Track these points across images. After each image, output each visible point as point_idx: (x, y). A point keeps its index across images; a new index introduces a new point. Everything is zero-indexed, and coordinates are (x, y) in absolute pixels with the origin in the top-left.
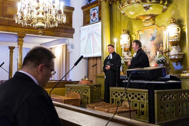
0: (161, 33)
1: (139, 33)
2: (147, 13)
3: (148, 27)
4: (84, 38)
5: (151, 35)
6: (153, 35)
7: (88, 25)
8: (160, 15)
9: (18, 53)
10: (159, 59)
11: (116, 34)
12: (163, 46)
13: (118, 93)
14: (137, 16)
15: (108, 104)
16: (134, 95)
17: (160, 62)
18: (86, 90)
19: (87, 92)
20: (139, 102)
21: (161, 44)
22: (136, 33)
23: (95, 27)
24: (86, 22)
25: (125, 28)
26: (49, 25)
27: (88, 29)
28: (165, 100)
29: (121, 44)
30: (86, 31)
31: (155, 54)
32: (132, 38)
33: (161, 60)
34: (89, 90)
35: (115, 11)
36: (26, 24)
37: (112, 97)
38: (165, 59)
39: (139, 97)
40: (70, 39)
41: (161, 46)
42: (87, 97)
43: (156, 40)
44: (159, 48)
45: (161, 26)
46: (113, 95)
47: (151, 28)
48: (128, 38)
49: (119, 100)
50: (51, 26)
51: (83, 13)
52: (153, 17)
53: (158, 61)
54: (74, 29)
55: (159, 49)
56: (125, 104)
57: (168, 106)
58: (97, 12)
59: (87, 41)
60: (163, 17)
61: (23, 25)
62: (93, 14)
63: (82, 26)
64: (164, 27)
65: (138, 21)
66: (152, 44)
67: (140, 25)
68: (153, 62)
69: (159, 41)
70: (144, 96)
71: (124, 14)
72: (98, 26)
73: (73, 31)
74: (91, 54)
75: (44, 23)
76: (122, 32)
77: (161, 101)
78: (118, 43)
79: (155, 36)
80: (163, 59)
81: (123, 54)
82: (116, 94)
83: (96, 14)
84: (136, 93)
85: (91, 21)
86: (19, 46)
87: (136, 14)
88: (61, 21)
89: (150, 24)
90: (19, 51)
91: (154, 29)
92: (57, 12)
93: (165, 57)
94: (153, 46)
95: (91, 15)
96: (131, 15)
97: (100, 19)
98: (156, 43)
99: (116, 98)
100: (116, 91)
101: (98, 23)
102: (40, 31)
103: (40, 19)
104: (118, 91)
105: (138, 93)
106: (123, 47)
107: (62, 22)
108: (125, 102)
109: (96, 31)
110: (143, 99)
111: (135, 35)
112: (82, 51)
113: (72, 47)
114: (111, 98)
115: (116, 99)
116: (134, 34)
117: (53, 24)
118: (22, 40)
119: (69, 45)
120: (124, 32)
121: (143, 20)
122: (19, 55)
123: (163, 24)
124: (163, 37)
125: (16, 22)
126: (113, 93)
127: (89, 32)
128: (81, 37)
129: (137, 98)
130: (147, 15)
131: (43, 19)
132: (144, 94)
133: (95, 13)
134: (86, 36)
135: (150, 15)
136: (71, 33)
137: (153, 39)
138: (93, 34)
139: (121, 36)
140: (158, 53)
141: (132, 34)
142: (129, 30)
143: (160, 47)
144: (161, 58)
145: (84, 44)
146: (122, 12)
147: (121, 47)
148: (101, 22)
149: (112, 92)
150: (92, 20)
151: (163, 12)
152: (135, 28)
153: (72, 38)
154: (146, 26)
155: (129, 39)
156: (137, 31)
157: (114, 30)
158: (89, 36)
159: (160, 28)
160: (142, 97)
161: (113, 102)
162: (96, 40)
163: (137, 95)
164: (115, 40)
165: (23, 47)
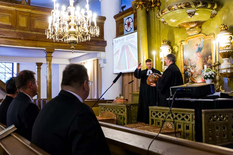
0: (209, 43)
1: (182, 43)
2: (192, 20)
3: (193, 36)
4: (118, 51)
5: (197, 45)
7: (122, 37)
8: (208, 21)
9: (47, 70)
10: (207, 74)
11: (155, 45)
12: (211, 58)
13: (158, 113)
14: (180, 23)
15: (147, 125)
16: (178, 115)
17: (208, 78)
18: (122, 109)
19: (123, 112)
20: (184, 123)
21: (210, 56)
22: (179, 44)
23: (129, 39)
24: (120, 33)
25: (165, 38)
26: (81, 39)
27: (122, 41)
28: (214, 121)
29: (160, 57)
30: (119, 43)
31: (202, 68)
32: (174, 50)
33: (210, 75)
34: (126, 110)
35: (153, 19)
36: (57, 39)
37: (152, 117)
38: (214, 74)
39: (183, 118)
40: (102, 53)
41: (210, 59)
42: (124, 117)
43: (202, 51)
44: (206, 60)
45: (209, 34)
46: (153, 115)
47: (197, 37)
48: (169, 49)
49: (160, 120)
50: (83, 40)
51: (115, 23)
52: (199, 24)
53: (206, 77)
54: (106, 42)
55: (206, 62)
56: (166, 125)
57: (218, 128)
58: (132, 21)
59: (121, 54)
60: (211, 23)
61: (54, 40)
62: (127, 24)
63: (115, 38)
64: (212, 36)
65: (181, 30)
66: (199, 56)
67: (184, 34)
68: (200, 77)
69: (207, 53)
70: (189, 116)
71: (163, 22)
72: (133, 36)
73: (104, 43)
74: (126, 69)
75: (76, 37)
76: (162, 43)
77: (209, 122)
78: (158, 56)
79: (202, 47)
80: (211, 74)
81: (163, 68)
82: (156, 114)
83: (130, 24)
84: (180, 113)
85: (125, 31)
86: (48, 62)
87: (178, 21)
88: (94, 34)
89: (196, 32)
90: (48, 68)
91: (200, 39)
92: (90, 24)
93: (214, 72)
94: (199, 58)
95: (125, 24)
96: (173, 23)
97: (135, 29)
98: (204, 55)
99: (157, 118)
100: (156, 111)
101: (133, 34)
102: (72, 46)
103: (72, 33)
104: (158, 111)
105: (182, 113)
106: (163, 61)
107: (95, 36)
108: (167, 123)
109: (131, 43)
110: (188, 119)
111: (178, 46)
112: (116, 66)
113: (105, 62)
114: (150, 118)
115: (156, 120)
116: (176, 45)
117: (85, 38)
118: (51, 56)
119: (101, 60)
120: (165, 43)
121: (187, 29)
122: (48, 72)
123: (212, 32)
124: (212, 47)
125: (48, 37)
126: (152, 113)
127: (123, 44)
128: (114, 50)
129: (181, 118)
130: (192, 23)
131: (75, 33)
132: (189, 113)
133: (129, 22)
134: (119, 49)
135: (195, 22)
136: (103, 46)
137: (200, 50)
138: (127, 47)
139: (160, 48)
140: (205, 66)
141: (174, 45)
142: (170, 40)
143: (208, 59)
144: (210, 72)
145: (118, 58)
146: (162, 20)
147: (161, 61)
148: (137, 32)
149: (152, 111)
150: (127, 31)
151: (211, 17)
152: (178, 38)
153: (104, 51)
154: (190, 35)
155: (171, 51)
156: (180, 41)
157: (153, 41)
158: (123, 48)
159: (207, 36)
160: (187, 117)
161: (153, 123)
162: (131, 54)
163: (181, 115)
164: (154, 53)
165: (52, 63)
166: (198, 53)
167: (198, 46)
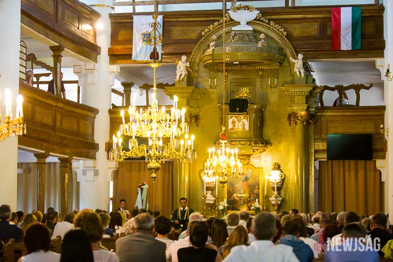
0: (256, 174)
6: (247, 175)
12: (259, 189)
21: (257, 187)
41: (257, 189)
43: (249, 181)
45: (258, 167)
47: (244, 166)
52: (250, 156)
55: (253, 192)
66: (245, 185)
69: (254, 183)
79: (249, 177)
89: (245, 162)
94: (245, 187)
98: (250, 185)
130: (245, 155)
137: (246, 179)
143: (255, 188)
153: (95, 158)
159: (256, 169)
166: (245, 182)
167: (245, 176)
